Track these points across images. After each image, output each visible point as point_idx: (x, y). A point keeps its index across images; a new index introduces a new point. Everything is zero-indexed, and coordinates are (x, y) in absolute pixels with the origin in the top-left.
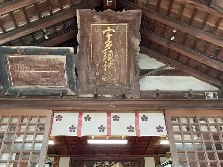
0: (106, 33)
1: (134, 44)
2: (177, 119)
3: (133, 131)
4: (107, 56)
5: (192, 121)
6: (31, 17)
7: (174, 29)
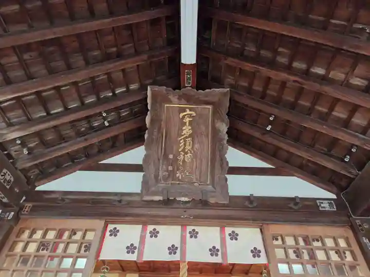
0: (184, 117)
1: (219, 131)
2: (279, 238)
3: (217, 255)
4: (185, 145)
5: (302, 243)
6: (85, 97)
7: (271, 115)
